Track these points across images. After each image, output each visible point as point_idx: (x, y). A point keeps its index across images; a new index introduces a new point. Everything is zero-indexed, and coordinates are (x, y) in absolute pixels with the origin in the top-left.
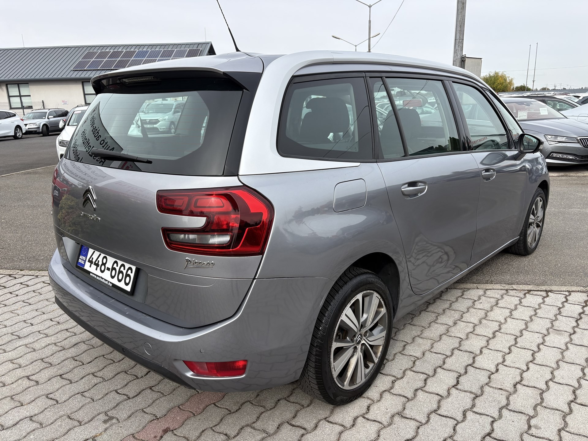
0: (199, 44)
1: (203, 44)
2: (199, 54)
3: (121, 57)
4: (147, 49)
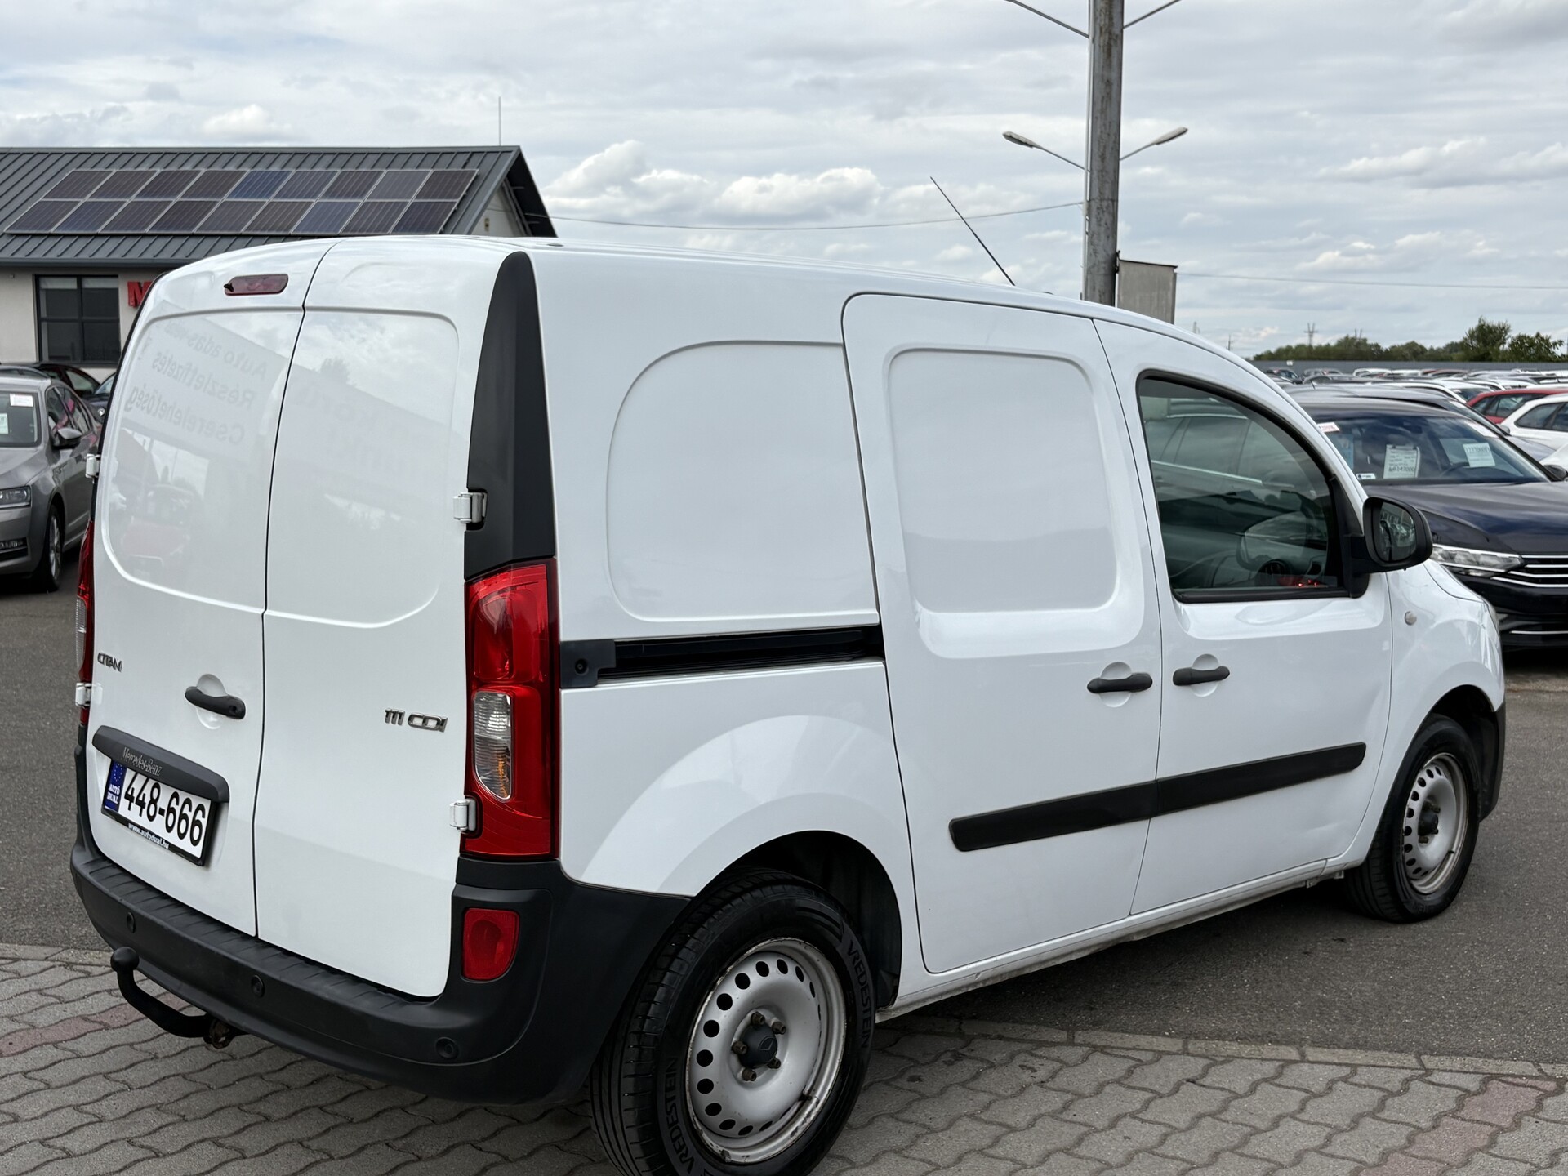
0: (474, 153)
1: (489, 155)
2: (467, 191)
3: (185, 191)
4: (283, 167)
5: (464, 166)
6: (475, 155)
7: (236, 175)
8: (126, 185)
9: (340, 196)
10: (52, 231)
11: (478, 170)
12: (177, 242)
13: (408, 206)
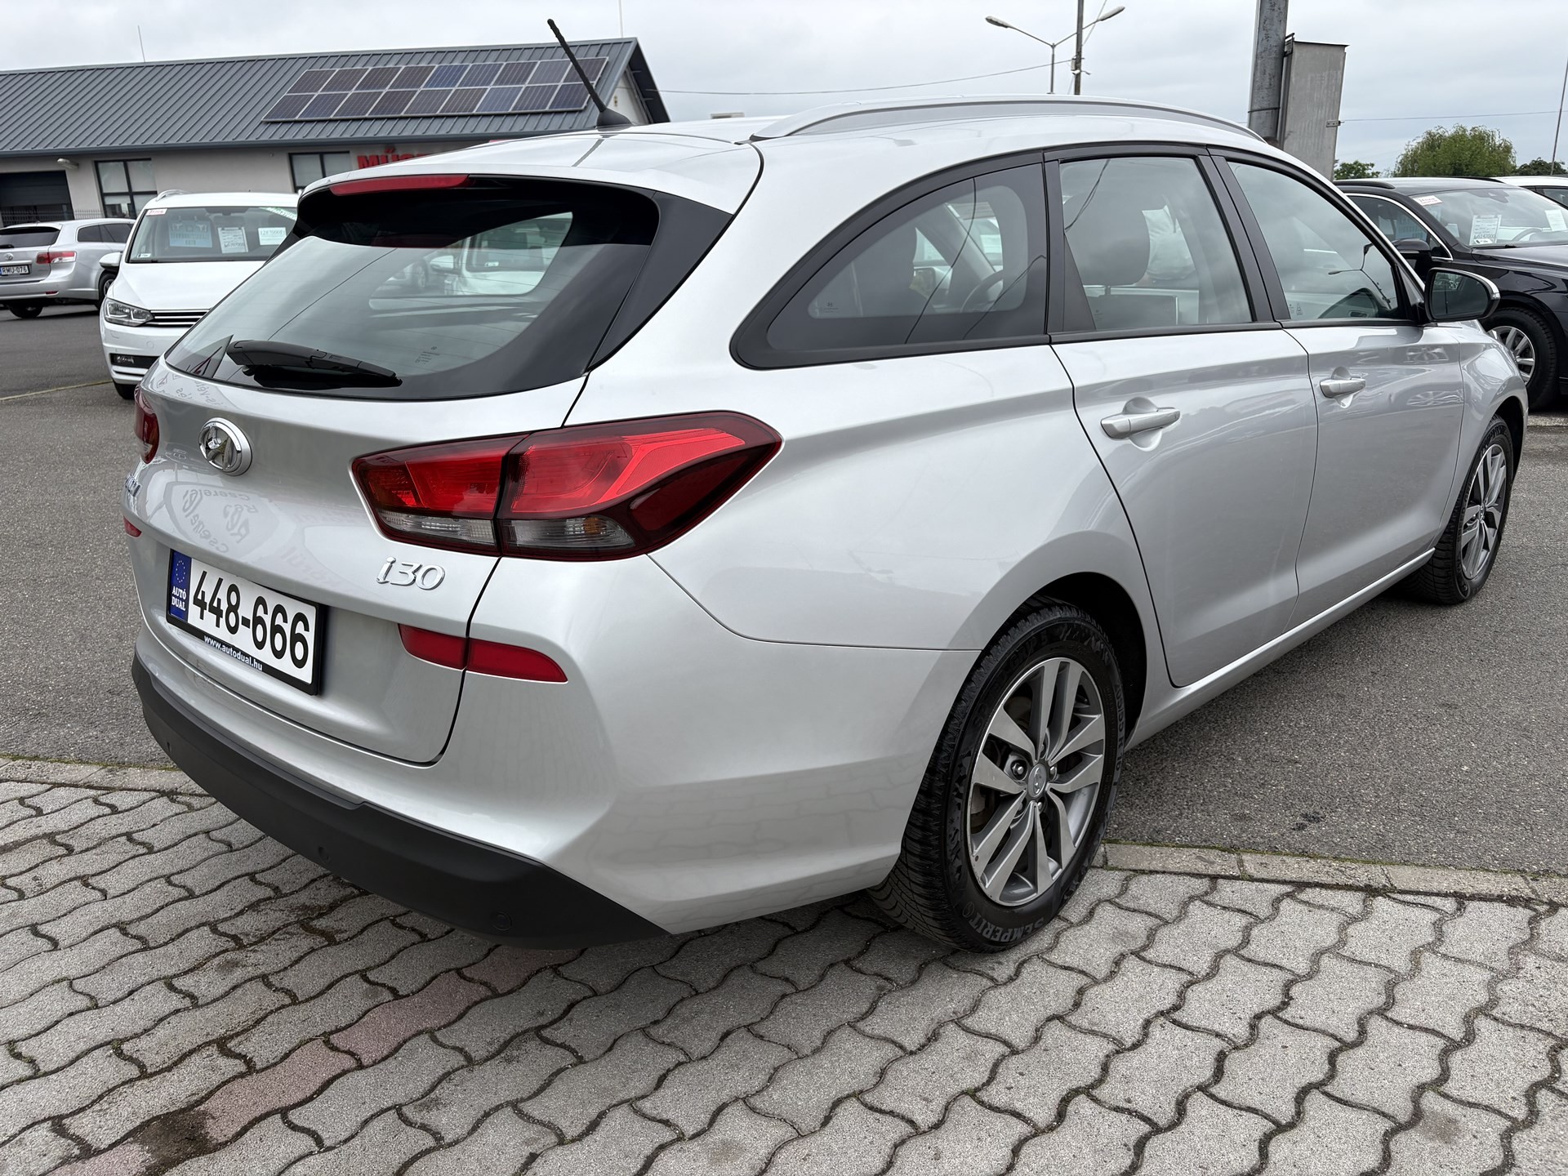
0: (603, 44)
1: (615, 45)
2: (602, 74)
3: (391, 83)
4: (462, 62)
5: (597, 56)
6: (603, 49)
7: (428, 69)
8: (345, 83)
9: (506, 84)
10: (297, 118)
11: (608, 58)
12: (391, 124)
13: (559, 88)
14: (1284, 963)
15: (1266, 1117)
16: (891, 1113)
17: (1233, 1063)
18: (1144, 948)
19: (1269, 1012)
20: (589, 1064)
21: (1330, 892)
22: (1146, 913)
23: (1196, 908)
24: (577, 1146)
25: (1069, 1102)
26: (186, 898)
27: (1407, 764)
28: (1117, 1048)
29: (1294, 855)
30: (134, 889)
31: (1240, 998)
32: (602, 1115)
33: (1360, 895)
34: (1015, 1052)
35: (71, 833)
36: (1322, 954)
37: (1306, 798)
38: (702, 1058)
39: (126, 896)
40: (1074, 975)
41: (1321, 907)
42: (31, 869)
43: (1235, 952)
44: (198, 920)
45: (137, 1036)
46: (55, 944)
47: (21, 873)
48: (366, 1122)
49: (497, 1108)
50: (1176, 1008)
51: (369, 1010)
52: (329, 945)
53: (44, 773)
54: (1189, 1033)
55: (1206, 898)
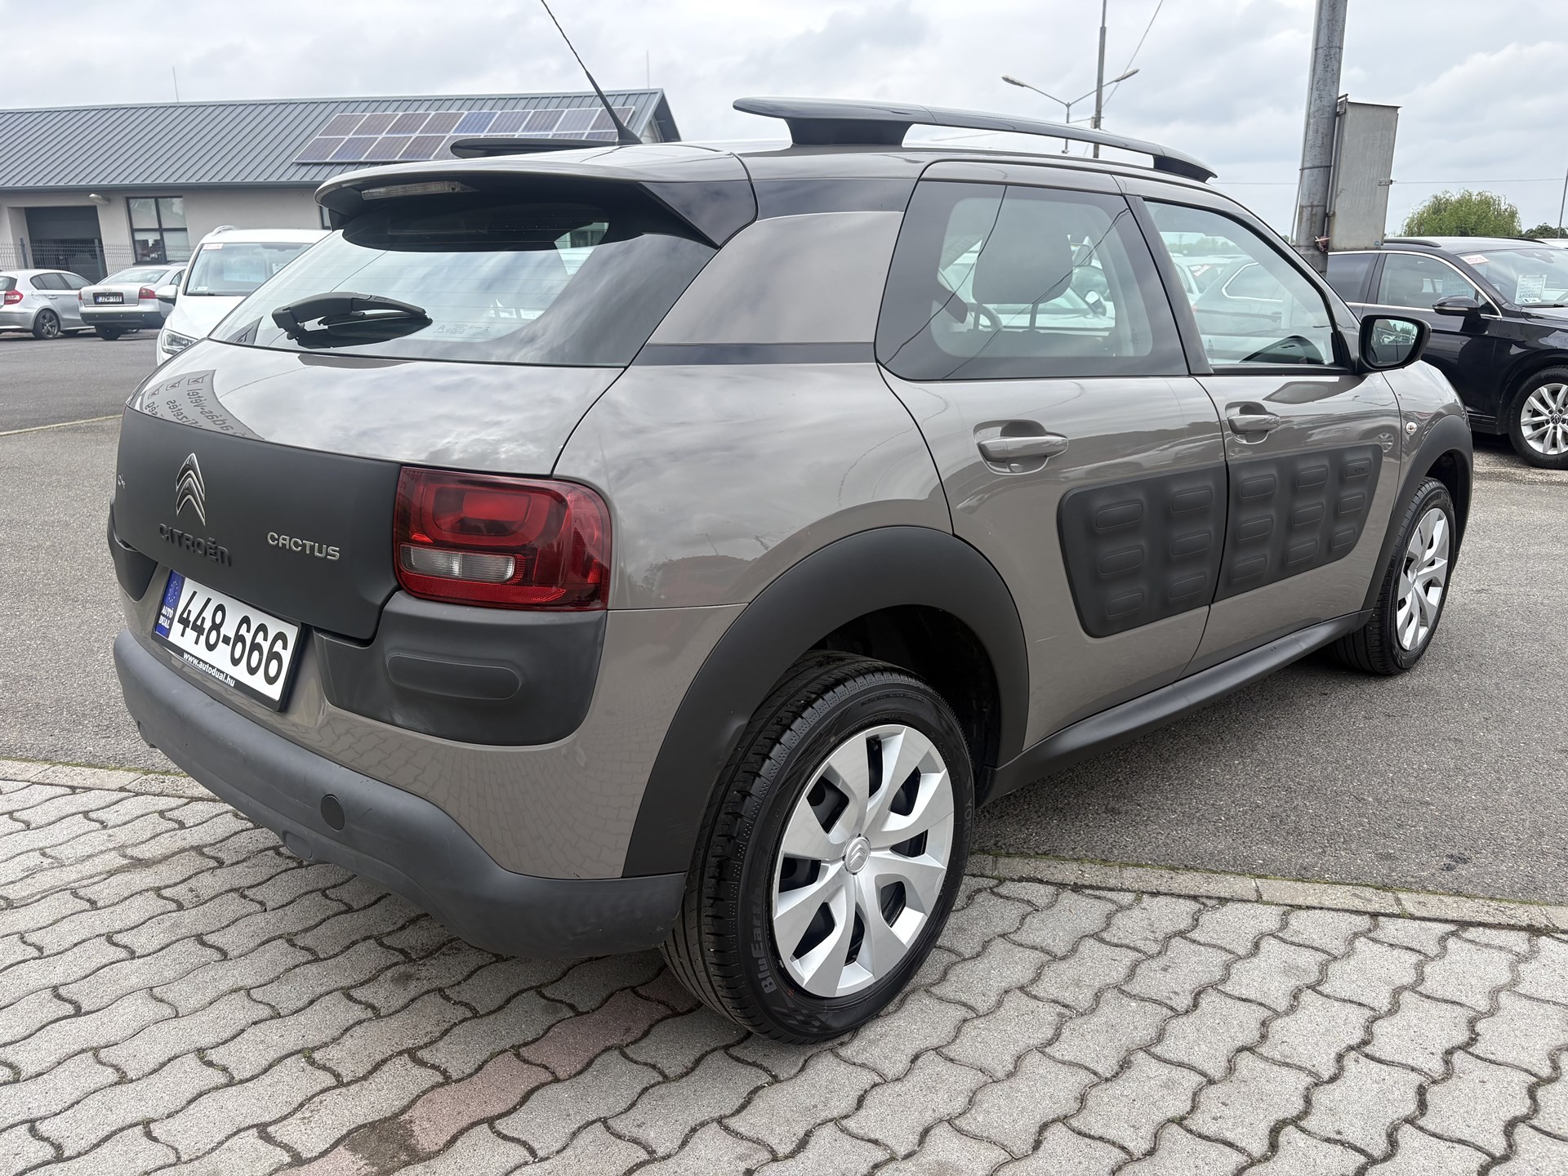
0: (629, 95)
1: (641, 96)
3: (421, 128)
5: (623, 105)
6: (629, 99)
7: (458, 116)
8: (377, 126)
10: (327, 160)
11: (634, 107)
14: (1463, 1000)
15: (1479, 1149)
16: (1101, 1139)
17: (1434, 1095)
18: (1319, 982)
19: (1459, 1048)
20: (785, 1083)
21: (1494, 932)
22: (1312, 948)
23: (1361, 944)
24: (790, 1162)
25: (1279, 1132)
26: (346, 912)
27: (1539, 808)
28: (1316, 1081)
29: (1451, 895)
30: (292, 902)
31: (1427, 1033)
32: (808, 1134)
33: (1524, 935)
34: (1211, 1082)
35: (218, 845)
36: (1499, 991)
37: (1448, 839)
38: (897, 1080)
39: (287, 908)
40: (1254, 1007)
41: (1487, 945)
42: (184, 880)
43: (1413, 988)
44: (363, 933)
45: (326, 1045)
46: (225, 955)
47: (176, 884)
48: (574, 1135)
49: (703, 1124)
50: (1365, 1043)
51: (553, 1025)
52: (497, 961)
53: (180, 788)
54: (1384, 1067)
55: (1371, 935)
